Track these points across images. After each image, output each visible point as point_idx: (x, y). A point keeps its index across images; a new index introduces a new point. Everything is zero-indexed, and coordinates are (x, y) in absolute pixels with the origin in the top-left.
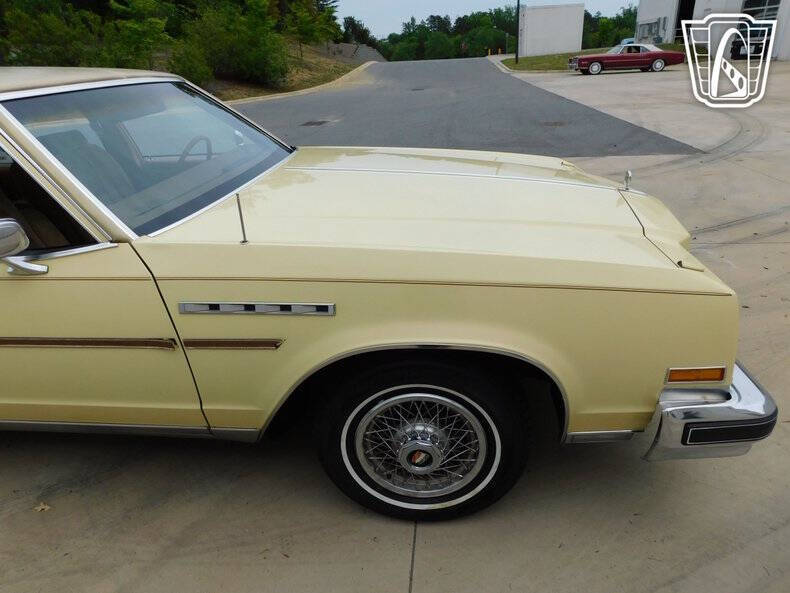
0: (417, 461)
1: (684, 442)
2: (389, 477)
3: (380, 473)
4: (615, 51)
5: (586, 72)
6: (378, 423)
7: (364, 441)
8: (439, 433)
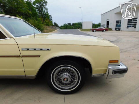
0: (65, 80)
1: (113, 74)
2: (60, 85)
3: (58, 84)
4: (98, 28)
5: (93, 31)
6: (58, 73)
7: (55, 77)
8: (69, 75)
